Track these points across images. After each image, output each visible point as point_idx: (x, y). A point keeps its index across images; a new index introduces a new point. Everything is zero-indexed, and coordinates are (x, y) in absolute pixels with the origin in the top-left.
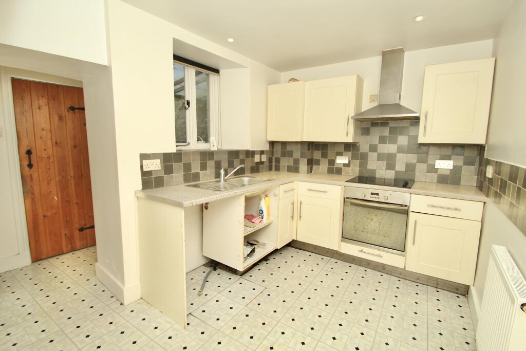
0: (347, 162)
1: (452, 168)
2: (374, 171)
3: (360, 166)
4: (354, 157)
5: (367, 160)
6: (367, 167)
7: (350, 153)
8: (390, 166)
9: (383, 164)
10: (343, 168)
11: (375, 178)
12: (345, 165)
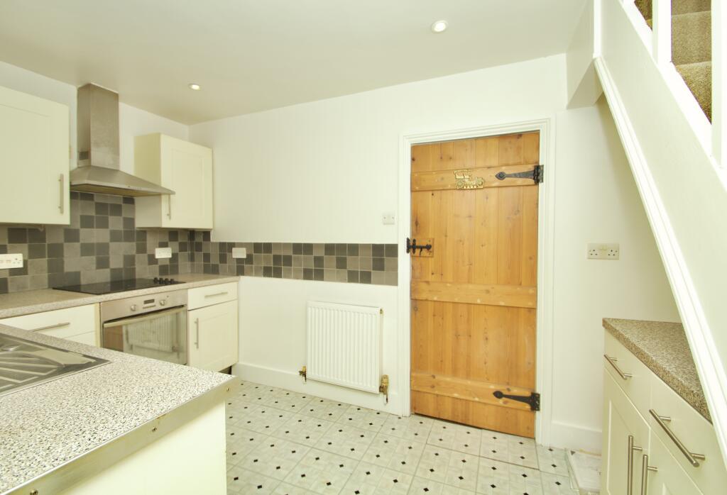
0: (21, 265)
1: (170, 256)
2: (77, 274)
3: (50, 269)
4: (33, 253)
5: (63, 256)
6: (63, 268)
7: (25, 246)
8: (102, 263)
9: (91, 260)
10: (10, 278)
11: (80, 285)
12: (14, 272)
